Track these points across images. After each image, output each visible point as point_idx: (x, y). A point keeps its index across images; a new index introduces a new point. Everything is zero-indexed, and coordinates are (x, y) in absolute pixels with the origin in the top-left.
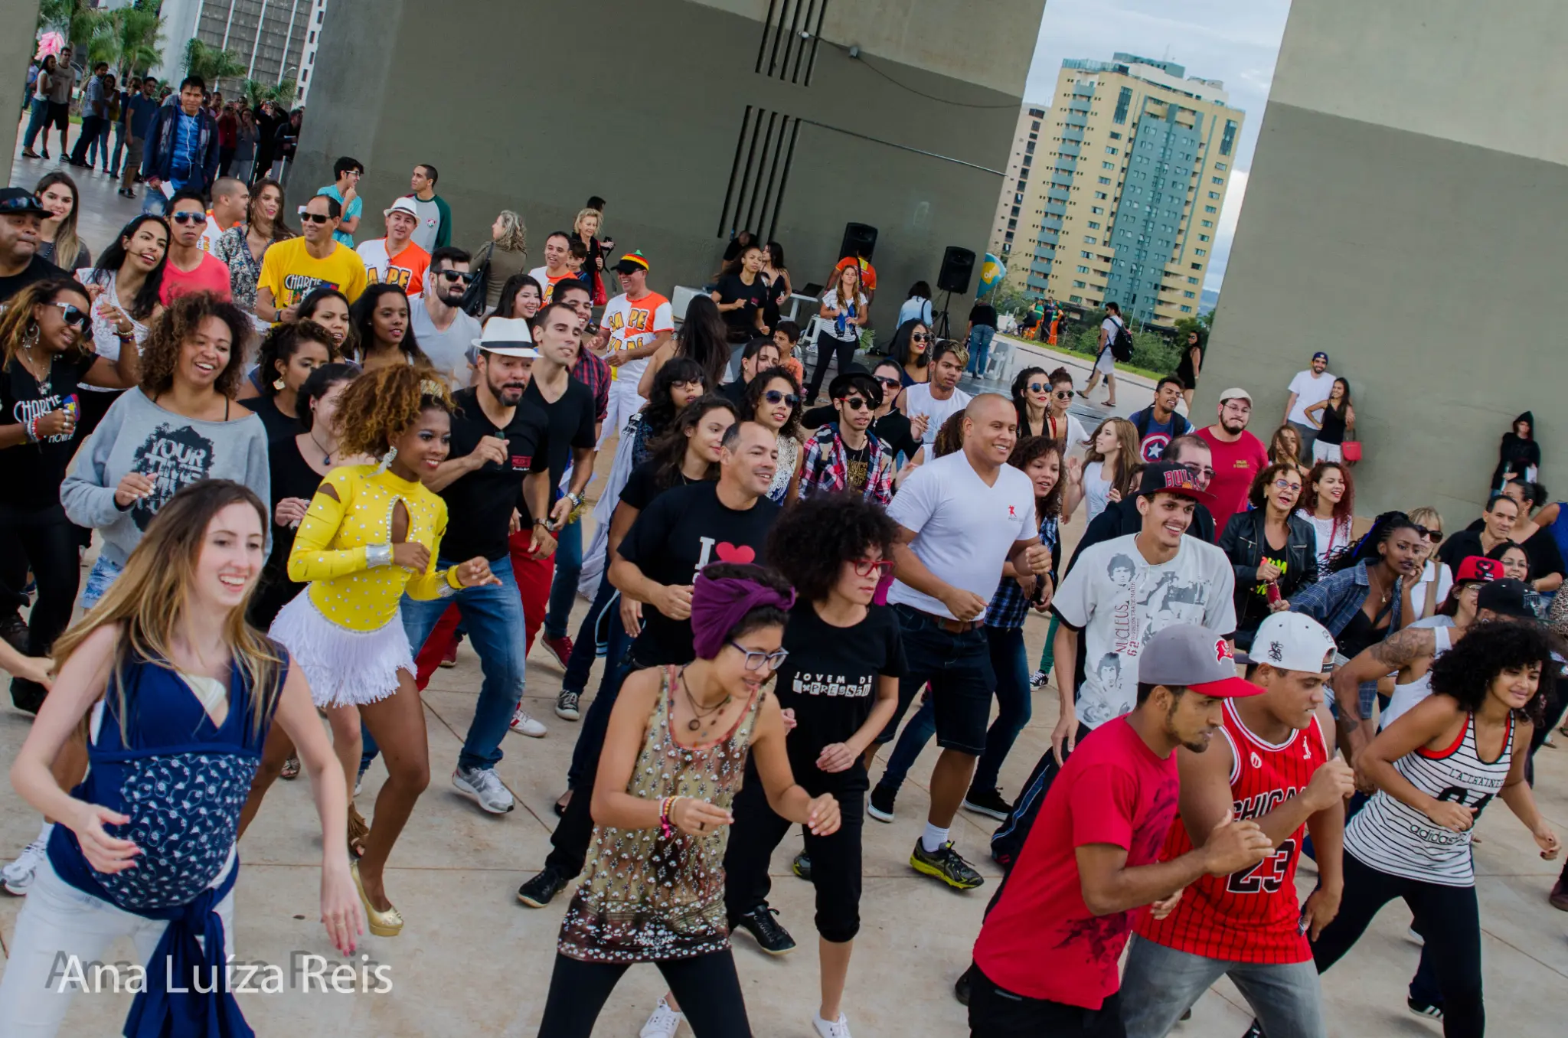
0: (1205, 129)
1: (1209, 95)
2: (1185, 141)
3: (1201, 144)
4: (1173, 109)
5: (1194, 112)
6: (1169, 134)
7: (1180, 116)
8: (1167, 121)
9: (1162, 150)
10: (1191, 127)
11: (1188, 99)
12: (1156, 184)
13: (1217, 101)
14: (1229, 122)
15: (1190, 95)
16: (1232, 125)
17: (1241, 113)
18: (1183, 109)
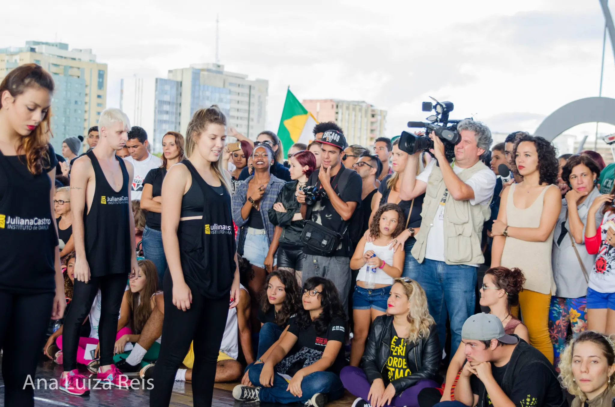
0: (87, 77)
1: (85, 58)
2: (77, 86)
3: (86, 86)
4: (66, 68)
5: (79, 68)
6: (67, 82)
7: (71, 72)
8: (65, 75)
9: (65, 93)
10: (79, 77)
11: (73, 61)
12: (65, 112)
13: (91, 60)
14: (100, 71)
15: (74, 59)
16: (101, 72)
17: (106, 66)
18: (71, 67)
